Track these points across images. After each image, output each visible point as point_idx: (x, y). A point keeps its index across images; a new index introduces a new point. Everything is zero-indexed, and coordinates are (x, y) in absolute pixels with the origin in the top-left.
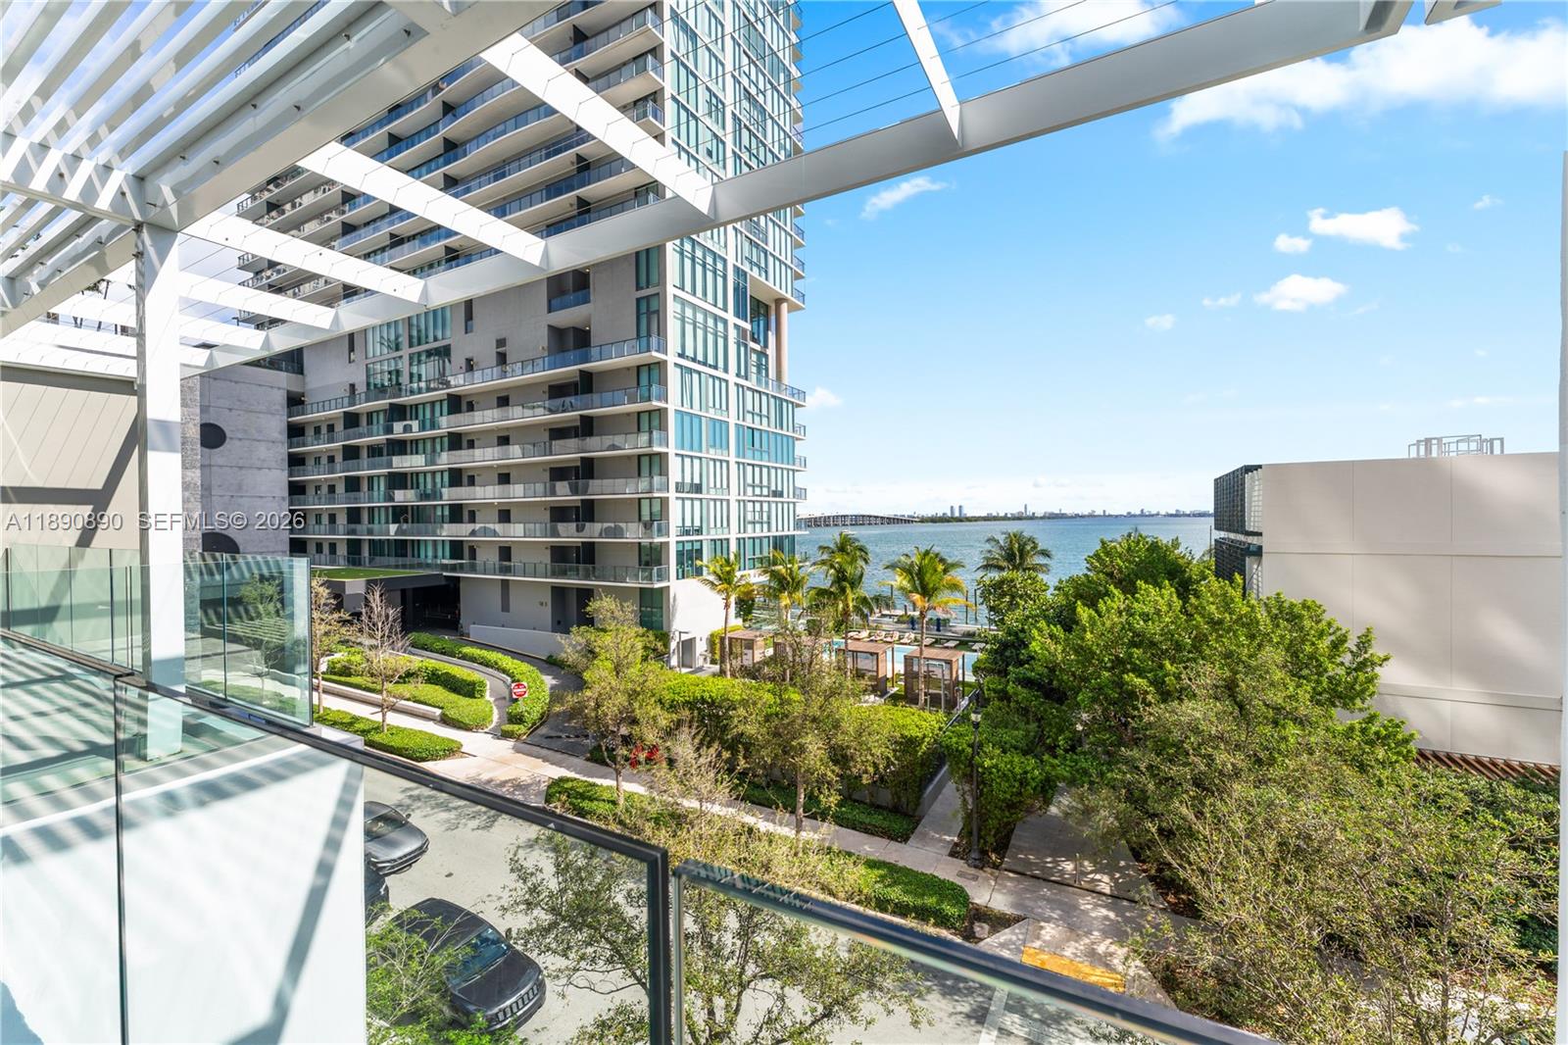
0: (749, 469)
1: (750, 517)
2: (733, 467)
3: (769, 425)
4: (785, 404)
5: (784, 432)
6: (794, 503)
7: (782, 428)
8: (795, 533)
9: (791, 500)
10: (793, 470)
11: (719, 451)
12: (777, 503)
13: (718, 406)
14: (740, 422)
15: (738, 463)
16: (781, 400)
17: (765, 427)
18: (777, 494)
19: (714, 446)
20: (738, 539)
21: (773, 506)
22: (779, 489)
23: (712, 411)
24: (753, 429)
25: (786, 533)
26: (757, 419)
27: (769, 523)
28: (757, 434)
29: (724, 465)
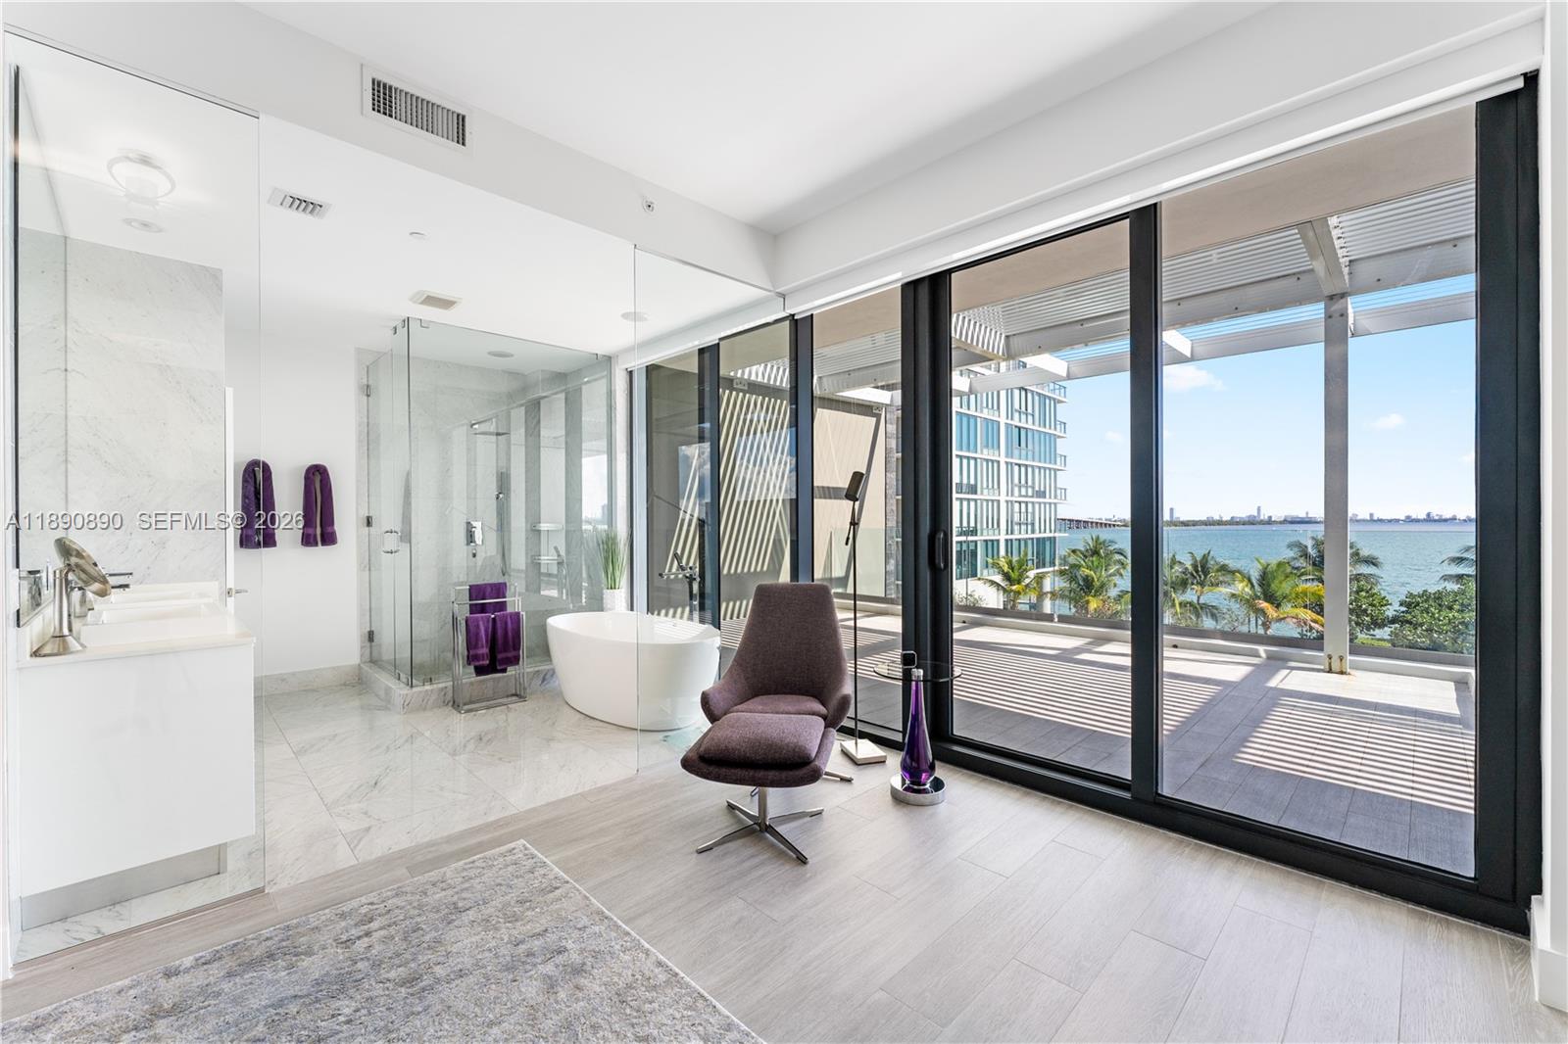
0: (1016, 468)
1: (1016, 518)
2: (1003, 467)
3: (1033, 423)
4: (1047, 401)
5: (1047, 430)
6: (1055, 504)
7: (1045, 426)
8: (1057, 535)
9: (1053, 500)
10: (1055, 470)
11: (991, 451)
12: (1040, 503)
13: (990, 406)
14: (1009, 422)
15: (1007, 463)
16: (1045, 396)
17: (1029, 426)
18: (1041, 494)
19: (987, 446)
20: (1007, 540)
21: (1037, 506)
22: (1042, 489)
23: (985, 410)
24: (1020, 428)
25: (1047, 535)
26: (1023, 417)
27: (1033, 524)
28: (1023, 432)
29: (995, 465)
